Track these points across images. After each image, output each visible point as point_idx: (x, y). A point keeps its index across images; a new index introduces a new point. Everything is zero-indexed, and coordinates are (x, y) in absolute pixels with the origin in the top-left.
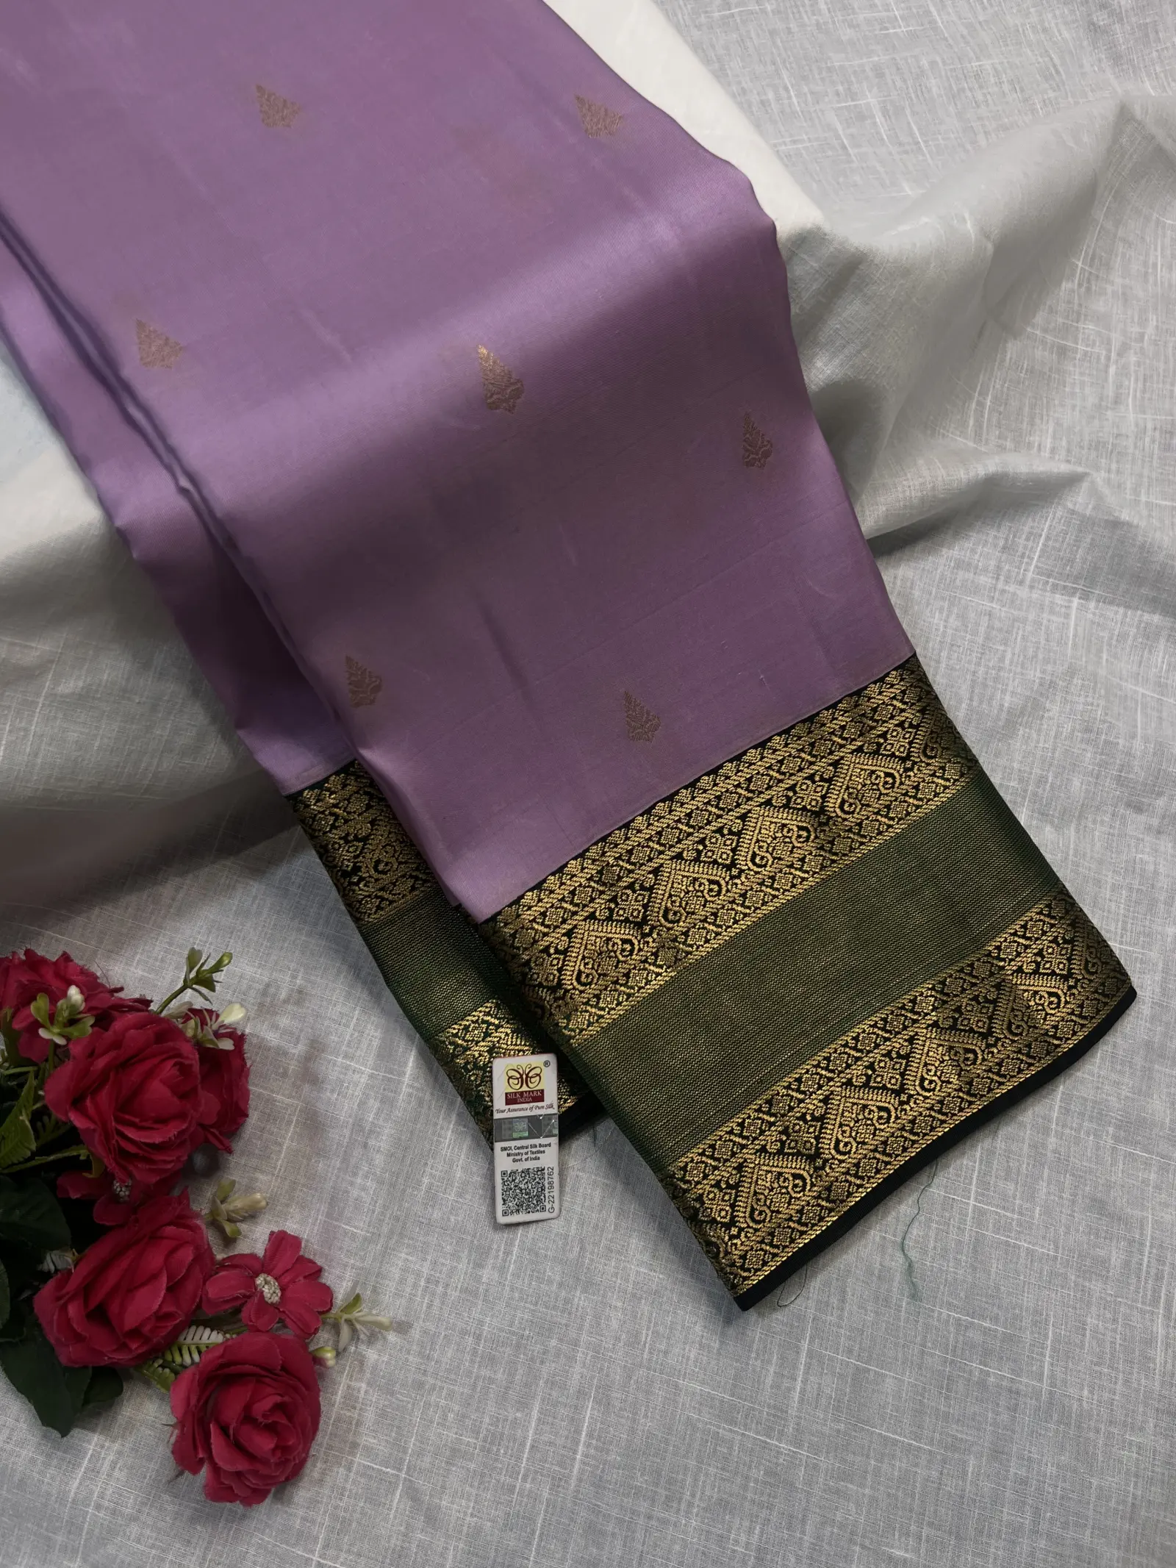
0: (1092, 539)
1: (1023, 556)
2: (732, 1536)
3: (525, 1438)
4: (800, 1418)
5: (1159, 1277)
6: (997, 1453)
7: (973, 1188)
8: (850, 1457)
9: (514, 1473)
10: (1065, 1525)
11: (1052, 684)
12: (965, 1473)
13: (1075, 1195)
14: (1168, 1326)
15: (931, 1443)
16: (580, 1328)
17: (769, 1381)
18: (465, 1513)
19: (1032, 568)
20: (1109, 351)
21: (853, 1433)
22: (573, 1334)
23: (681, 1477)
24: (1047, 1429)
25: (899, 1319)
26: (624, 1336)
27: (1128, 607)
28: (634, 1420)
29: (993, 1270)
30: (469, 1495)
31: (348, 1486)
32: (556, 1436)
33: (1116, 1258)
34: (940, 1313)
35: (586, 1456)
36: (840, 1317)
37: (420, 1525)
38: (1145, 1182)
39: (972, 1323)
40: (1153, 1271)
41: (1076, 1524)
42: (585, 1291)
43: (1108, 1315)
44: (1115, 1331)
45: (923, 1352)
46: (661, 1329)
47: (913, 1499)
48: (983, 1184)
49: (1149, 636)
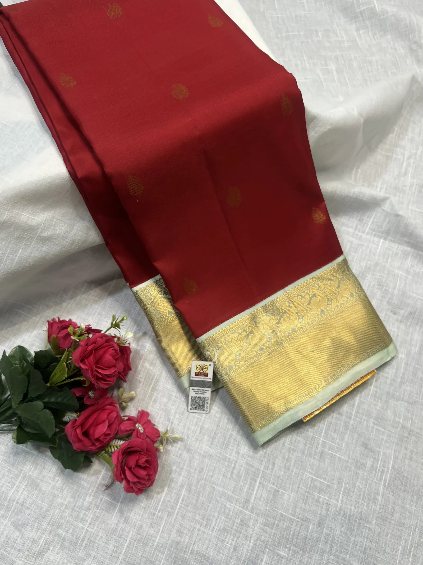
0: (389, 220)
1: (365, 223)
2: (227, 540)
3: (161, 498)
4: (254, 504)
5: (383, 472)
6: (320, 524)
7: (323, 434)
8: (269, 519)
9: (156, 509)
10: (341, 552)
11: (369, 268)
12: (308, 530)
13: (357, 441)
14: (384, 489)
15: (298, 518)
16: (184, 464)
17: (245, 490)
18: (138, 520)
19: (368, 227)
20: (404, 158)
21: (271, 511)
22: (181, 466)
23: (212, 518)
24: (338, 519)
26: (198, 469)
27: (399, 244)
28: (198, 497)
29: (326, 462)
30: (140, 514)
31: (100, 505)
32: (171, 498)
33: (369, 463)
34: (306, 475)
35: (180, 507)
36: (272, 472)
37: (122, 521)
38: (382, 439)
39: (317, 480)
40: (381, 470)
41: (344, 552)
42: (188, 452)
43: (364, 483)
44: (365, 488)
45: (299, 487)
46: (211, 468)
47: (289, 536)
48: (326, 433)
49: (406, 255)
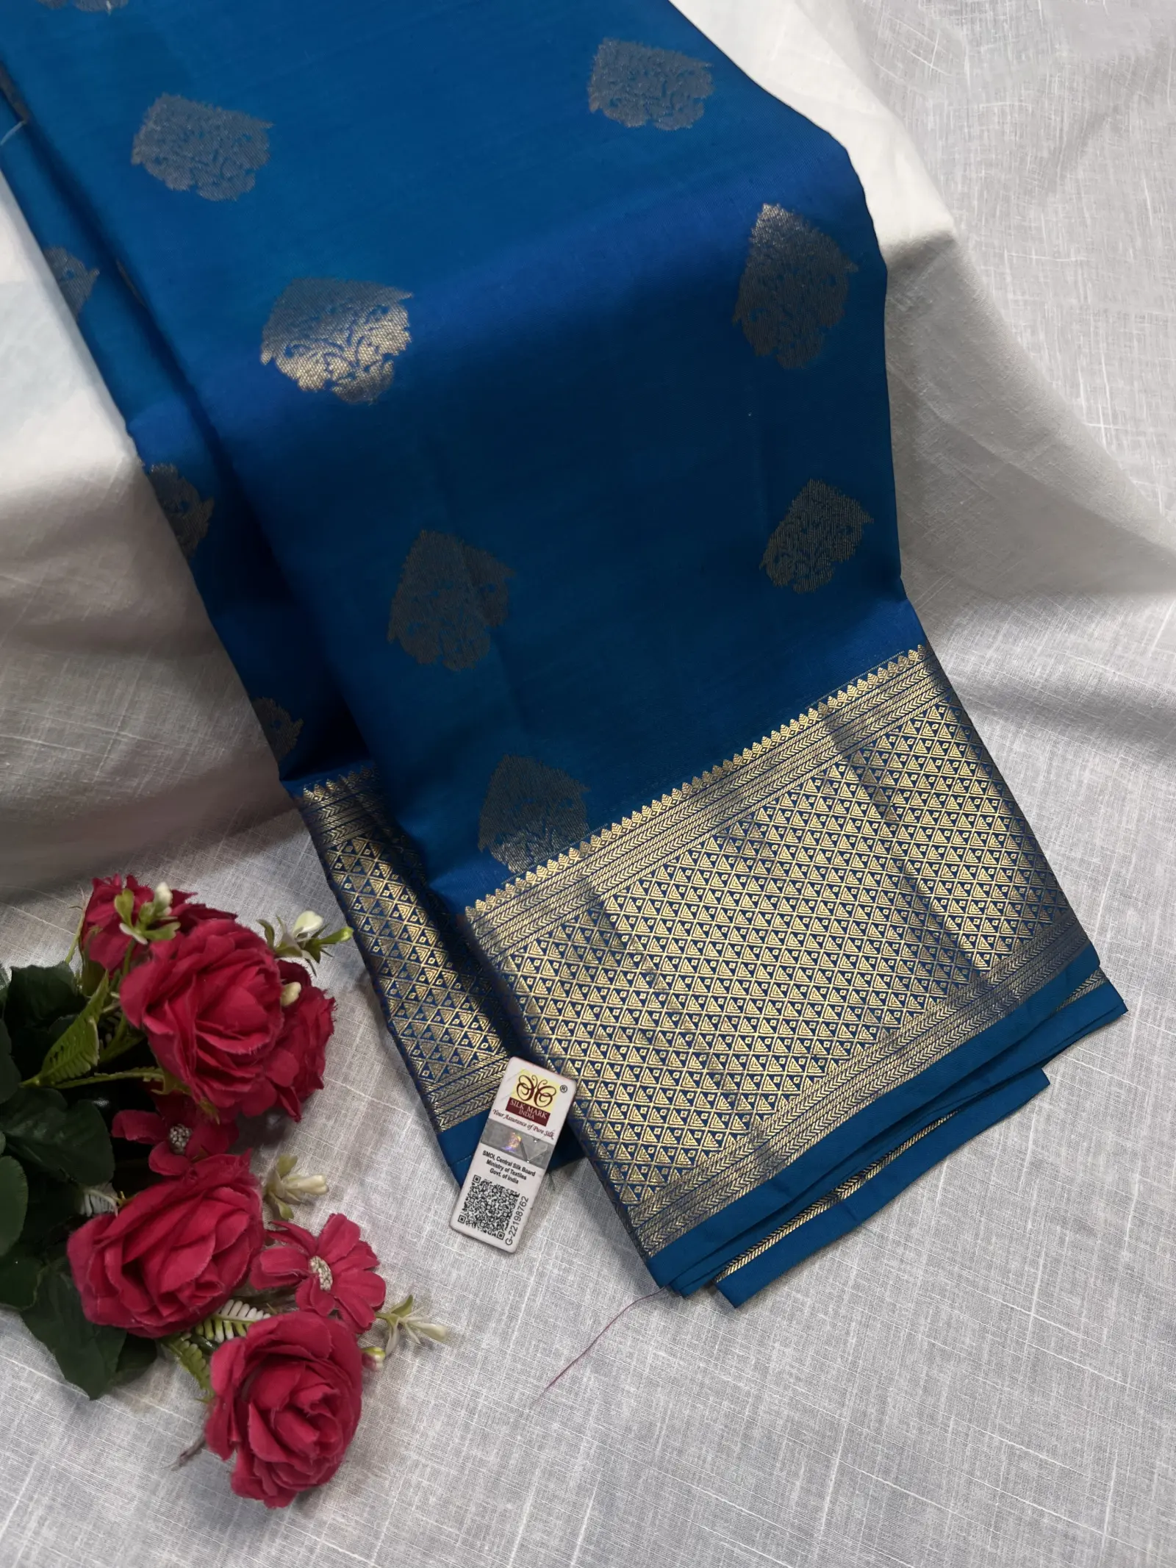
3: (514, 1534)
4: (826, 1544)
7: (1035, 1298)
13: (1148, 1319)
16: (587, 1413)
17: (795, 1496)
25: (945, 1440)
26: (635, 1428)
28: (640, 1527)
34: (991, 1438)
36: (878, 1430)
39: (1026, 1453)
42: (595, 1370)
45: (970, 1482)
46: (677, 1423)
48: (1045, 1293)
